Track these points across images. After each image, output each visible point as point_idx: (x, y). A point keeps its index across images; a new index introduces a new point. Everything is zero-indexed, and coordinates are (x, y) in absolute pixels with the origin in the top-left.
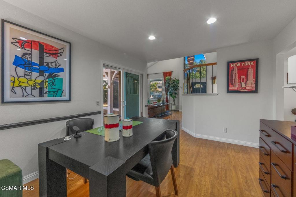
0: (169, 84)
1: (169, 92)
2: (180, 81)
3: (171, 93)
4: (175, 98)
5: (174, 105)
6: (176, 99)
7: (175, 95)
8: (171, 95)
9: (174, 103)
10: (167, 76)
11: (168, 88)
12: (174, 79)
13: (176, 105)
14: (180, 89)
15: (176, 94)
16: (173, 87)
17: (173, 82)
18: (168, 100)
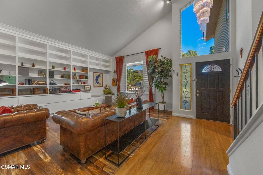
0: (155, 67)
1: (154, 81)
2: (173, 62)
3: (157, 83)
4: (164, 91)
5: (163, 102)
6: (166, 93)
7: (164, 86)
8: (157, 86)
9: (163, 99)
10: (150, 55)
11: (153, 75)
12: (163, 60)
13: (165, 103)
14: (174, 76)
15: (166, 84)
16: (161, 72)
17: (161, 65)
18: (152, 95)
